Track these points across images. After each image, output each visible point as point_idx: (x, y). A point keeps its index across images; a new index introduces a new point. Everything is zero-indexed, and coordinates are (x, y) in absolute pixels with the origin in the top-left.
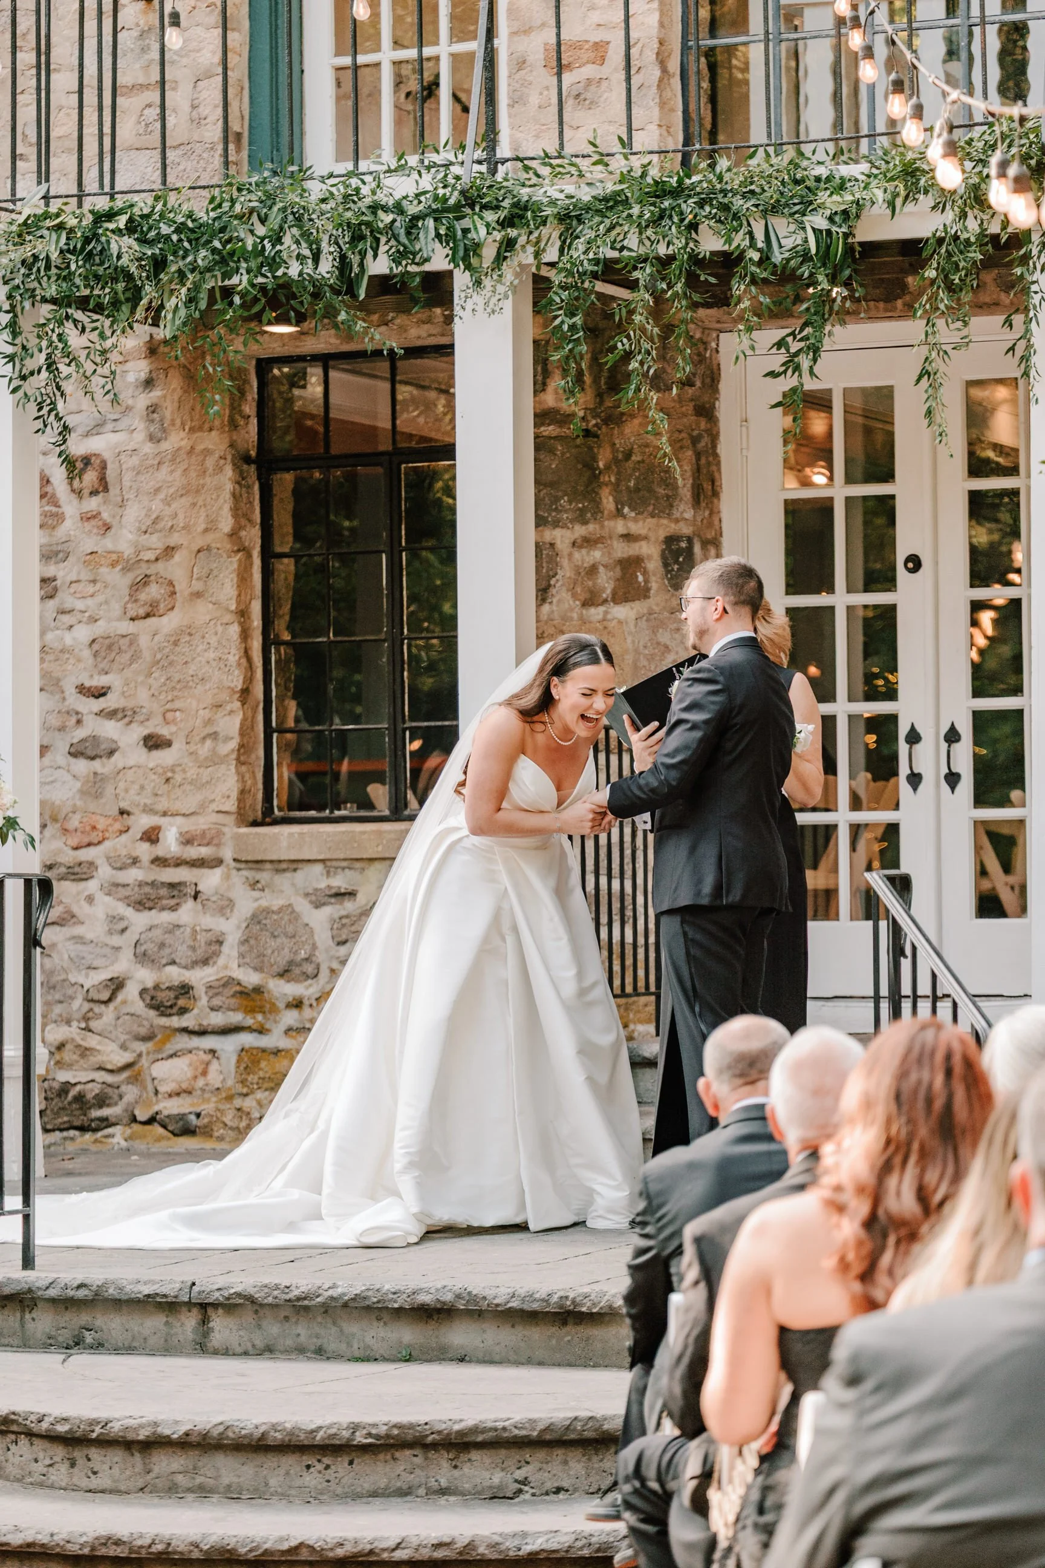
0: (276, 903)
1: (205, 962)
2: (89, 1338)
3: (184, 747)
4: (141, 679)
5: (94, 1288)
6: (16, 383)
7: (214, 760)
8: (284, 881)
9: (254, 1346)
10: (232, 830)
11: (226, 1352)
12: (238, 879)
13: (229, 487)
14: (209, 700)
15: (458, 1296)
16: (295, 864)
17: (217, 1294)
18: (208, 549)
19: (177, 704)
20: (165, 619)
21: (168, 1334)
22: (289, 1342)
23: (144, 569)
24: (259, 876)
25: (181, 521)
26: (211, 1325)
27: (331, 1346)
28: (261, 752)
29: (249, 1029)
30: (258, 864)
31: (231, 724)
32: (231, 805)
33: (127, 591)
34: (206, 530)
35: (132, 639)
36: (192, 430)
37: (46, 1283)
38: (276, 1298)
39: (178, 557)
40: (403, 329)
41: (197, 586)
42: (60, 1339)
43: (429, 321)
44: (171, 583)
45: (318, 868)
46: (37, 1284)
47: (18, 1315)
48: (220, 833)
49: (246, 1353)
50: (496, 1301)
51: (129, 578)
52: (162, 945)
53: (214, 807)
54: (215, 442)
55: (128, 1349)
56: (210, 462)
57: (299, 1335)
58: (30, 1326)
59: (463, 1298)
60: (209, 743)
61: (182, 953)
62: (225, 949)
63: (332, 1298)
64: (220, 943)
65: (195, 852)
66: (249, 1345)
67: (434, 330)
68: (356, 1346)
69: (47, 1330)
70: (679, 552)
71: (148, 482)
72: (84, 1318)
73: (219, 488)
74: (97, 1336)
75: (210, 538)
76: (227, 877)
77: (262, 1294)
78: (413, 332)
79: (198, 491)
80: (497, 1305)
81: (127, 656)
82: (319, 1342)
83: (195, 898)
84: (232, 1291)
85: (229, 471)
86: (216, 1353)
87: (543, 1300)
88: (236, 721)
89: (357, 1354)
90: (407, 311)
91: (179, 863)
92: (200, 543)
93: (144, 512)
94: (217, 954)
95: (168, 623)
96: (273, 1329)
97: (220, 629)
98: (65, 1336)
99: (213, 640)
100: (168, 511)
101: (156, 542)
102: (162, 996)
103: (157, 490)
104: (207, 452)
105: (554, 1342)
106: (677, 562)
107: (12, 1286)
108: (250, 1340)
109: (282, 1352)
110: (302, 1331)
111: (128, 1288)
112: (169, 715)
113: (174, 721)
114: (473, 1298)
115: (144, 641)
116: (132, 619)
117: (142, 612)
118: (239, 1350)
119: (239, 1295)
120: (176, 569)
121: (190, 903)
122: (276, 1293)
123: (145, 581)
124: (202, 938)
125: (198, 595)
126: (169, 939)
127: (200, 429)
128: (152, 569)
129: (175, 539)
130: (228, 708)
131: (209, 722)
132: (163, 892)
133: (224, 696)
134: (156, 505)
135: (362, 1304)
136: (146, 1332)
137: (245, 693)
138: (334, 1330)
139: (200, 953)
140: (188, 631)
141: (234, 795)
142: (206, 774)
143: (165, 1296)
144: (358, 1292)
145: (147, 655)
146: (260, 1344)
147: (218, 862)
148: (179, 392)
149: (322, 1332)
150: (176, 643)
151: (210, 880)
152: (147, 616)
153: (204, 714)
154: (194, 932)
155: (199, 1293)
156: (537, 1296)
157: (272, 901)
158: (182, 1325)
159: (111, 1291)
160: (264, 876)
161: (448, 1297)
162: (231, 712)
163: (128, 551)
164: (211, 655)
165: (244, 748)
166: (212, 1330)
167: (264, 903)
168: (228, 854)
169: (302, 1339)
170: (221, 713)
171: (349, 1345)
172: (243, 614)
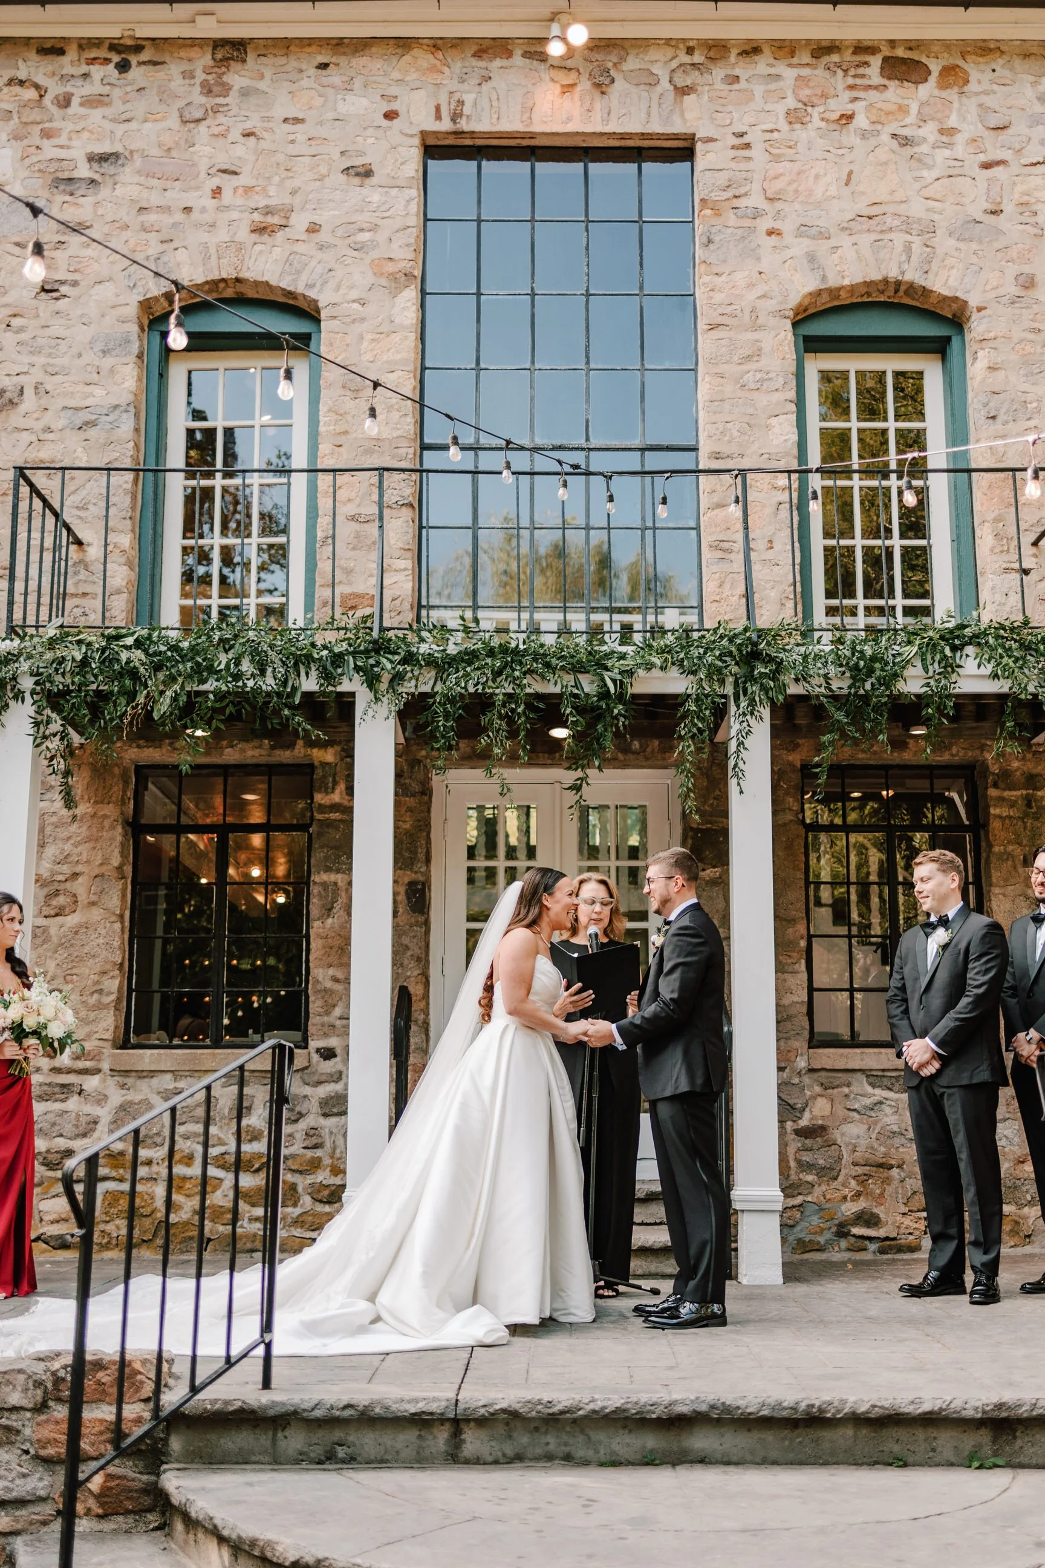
0: (137, 1098)
1: (84, 1135)
2: (341, 1452)
3: (78, 998)
4: (49, 954)
5: (361, 1408)
6: (38, 741)
7: (99, 1006)
8: (143, 1085)
9: (504, 1455)
10: (108, 1051)
11: (477, 1462)
12: (111, 1082)
13: (119, 838)
14: (98, 969)
15: (713, 1407)
16: (152, 1073)
17: (482, 1411)
18: (103, 875)
19: (74, 971)
20: (69, 918)
21: (420, 1447)
22: (539, 1451)
23: (56, 886)
24: (126, 1080)
25: (84, 857)
26: (463, 1436)
27: (580, 1453)
28: (125, 1004)
29: (114, 1179)
30: (126, 1073)
31: (113, 984)
32: (109, 1035)
33: (43, 899)
34: (102, 864)
35: (45, 929)
36: (96, 802)
37: (312, 1404)
38: (539, 1412)
39: (80, 880)
40: (243, 751)
41: (93, 898)
42: (312, 1455)
43: (260, 747)
44: (75, 896)
45: (169, 1076)
46: (303, 1407)
47: (270, 1433)
48: (100, 1053)
49: (496, 1462)
50: (748, 1410)
51: (45, 891)
52: (54, 1124)
53: (97, 1036)
54: (110, 810)
55: (381, 1462)
56: (107, 823)
57: (548, 1444)
58: (282, 1444)
59: (717, 1408)
60: (96, 996)
61: (68, 1129)
62: (99, 1127)
63: (594, 1412)
64: (96, 1123)
65: (81, 1064)
66: (500, 1454)
67: (263, 752)
68: (602, 1452)
69: (299, 1447)
70: (417, 891)
71: (63, 833)
72: (338, 1434)
73: (112, 839)
74: (349, 1451)
75: (104, 869)
76: (104, 1081)
77: (526, 1409)
78: (250, 753)
79: (97, 840)
80: (750, 1414)
81: (41, 940)
82: (567, 1449)
83: (80, 1094)
84: (497, 1407)
85: (119, 829)
86: (467, 1462)
87: (791, 1408)
88: (117, 982)
89: (603, 1459)
90: (247, 741)
91: (70, 1071)
92: (97, 871)
93: (58, 852)
94: (93, 1130)
95: (72, 920)
96: (524, 1439)
97: (108, 925)
98: (317, 1451)
99: (103, 932)
100: (76, 851)
101: (66, 869)
102: (50, 1157)
103: (69, 838)
104: (105, 816)
105: (787, 1443)
106: (415, 896)
107: (277, 1409)
108: (501, 1450)
109: (531, 1460)
110: (552, 1441)
111: (394, 1407)
112: (68, 978)
113: (72, 982)
114: (727, 1409)
115: (53, 931)
116: (46, 917)
117: (53, 913)
118: (490, 1459)
119: (504, 1411)
120: (79, 887)
121: (76, 1097)
122: (539, 1407)
123: (57, 893)
124: (84, 1120)
125: (93, 904)
126: (59, 1120)
127: (102, 802)
128: (62, 887)
129: (79, 869)
130: (111, 974)
131: (98, 982)
132: (57, 1090)
133: (109, 967)
134: (68, 847)
135: (622, 1416)
136: (399, 1445)
137: (121, 964)
138: (581, 1438)
139: (81, 1129)
140: (86, 926)
141: (112, 1029)
142: (92, 1015)
143: (432, 1414)
144: (618, 1405)
145: (55, 940)
146: (510, 1452)
147: (98, 1071)
148: (88, 779)
149: (571, 1441)
150: (76, 933)
151: (91, 1083)
152: (57, 915)
153: (96, 978)
154: (78, 1116)
155: (465, 1410)
156: (785, 1404)
157: (134, 1096)
158: (435, 1437)
159: (377, 1410)
160: (130, 1081)
161: (704, 1408)
162: (113, 977)
163: (46, 874)
164: (101, 941)
165: (119, 1000)
166: (463, 1441)
167: (129, 1098)
168: (105, 1066)
169: (551, 1447)
170: (105, 977)
171: (597, 1452)
172: (122, 916)
